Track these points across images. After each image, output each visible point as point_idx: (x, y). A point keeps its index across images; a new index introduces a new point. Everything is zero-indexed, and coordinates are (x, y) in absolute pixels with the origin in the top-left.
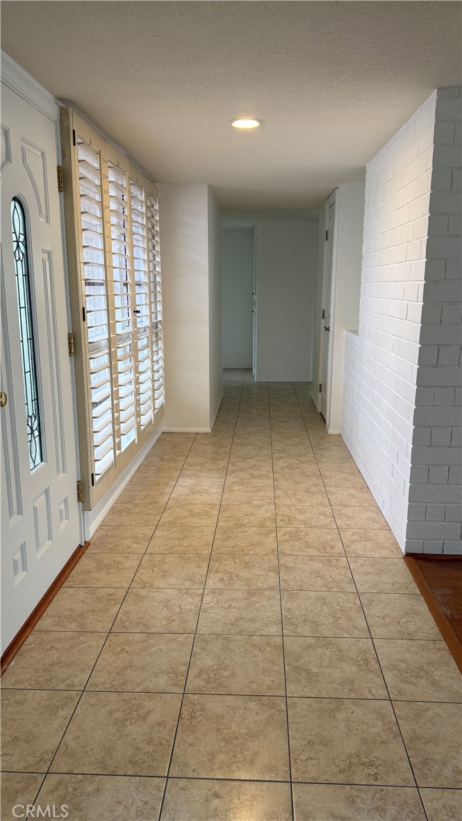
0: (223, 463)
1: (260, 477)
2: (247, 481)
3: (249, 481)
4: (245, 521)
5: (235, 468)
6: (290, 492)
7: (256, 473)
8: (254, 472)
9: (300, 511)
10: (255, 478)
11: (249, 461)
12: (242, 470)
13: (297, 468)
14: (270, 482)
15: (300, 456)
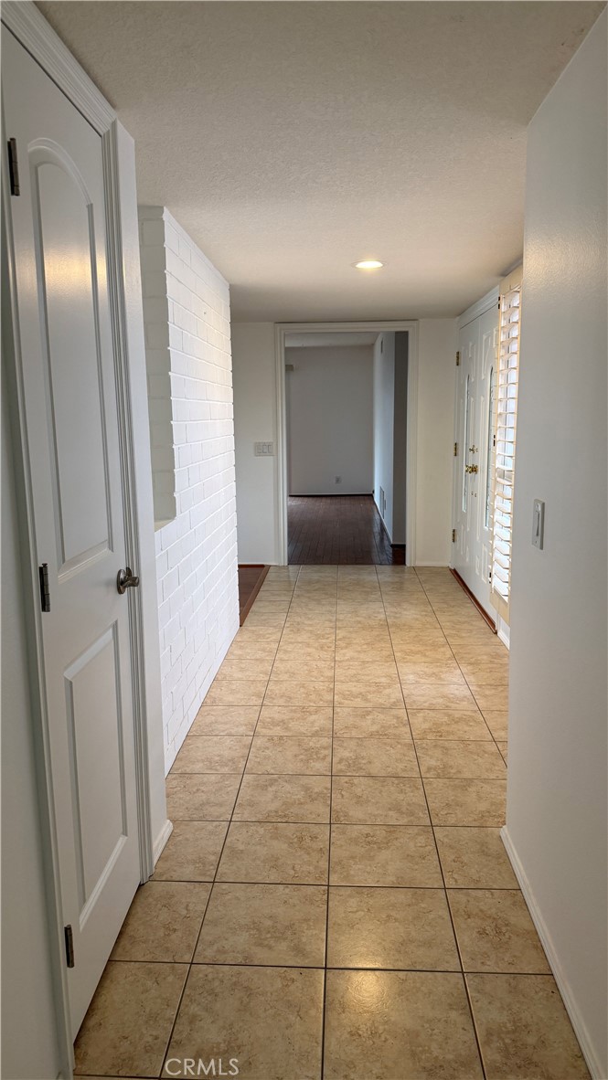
0: (419, 723)
1: (353, 696)
2: (371, 689)
3: (368, 688)
4: (365, 646)
5: (394, 712)
6: (315, 673)
7: (359, 702)
8: (363, 704)
9: (309, 654)
10: (361, 694)
11: (375, 728)
12: (383, 709)
13: (295, 711)
14: (338, 687)
15: (281, 738)
